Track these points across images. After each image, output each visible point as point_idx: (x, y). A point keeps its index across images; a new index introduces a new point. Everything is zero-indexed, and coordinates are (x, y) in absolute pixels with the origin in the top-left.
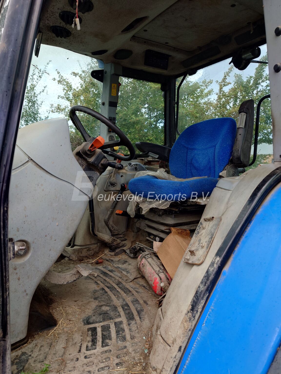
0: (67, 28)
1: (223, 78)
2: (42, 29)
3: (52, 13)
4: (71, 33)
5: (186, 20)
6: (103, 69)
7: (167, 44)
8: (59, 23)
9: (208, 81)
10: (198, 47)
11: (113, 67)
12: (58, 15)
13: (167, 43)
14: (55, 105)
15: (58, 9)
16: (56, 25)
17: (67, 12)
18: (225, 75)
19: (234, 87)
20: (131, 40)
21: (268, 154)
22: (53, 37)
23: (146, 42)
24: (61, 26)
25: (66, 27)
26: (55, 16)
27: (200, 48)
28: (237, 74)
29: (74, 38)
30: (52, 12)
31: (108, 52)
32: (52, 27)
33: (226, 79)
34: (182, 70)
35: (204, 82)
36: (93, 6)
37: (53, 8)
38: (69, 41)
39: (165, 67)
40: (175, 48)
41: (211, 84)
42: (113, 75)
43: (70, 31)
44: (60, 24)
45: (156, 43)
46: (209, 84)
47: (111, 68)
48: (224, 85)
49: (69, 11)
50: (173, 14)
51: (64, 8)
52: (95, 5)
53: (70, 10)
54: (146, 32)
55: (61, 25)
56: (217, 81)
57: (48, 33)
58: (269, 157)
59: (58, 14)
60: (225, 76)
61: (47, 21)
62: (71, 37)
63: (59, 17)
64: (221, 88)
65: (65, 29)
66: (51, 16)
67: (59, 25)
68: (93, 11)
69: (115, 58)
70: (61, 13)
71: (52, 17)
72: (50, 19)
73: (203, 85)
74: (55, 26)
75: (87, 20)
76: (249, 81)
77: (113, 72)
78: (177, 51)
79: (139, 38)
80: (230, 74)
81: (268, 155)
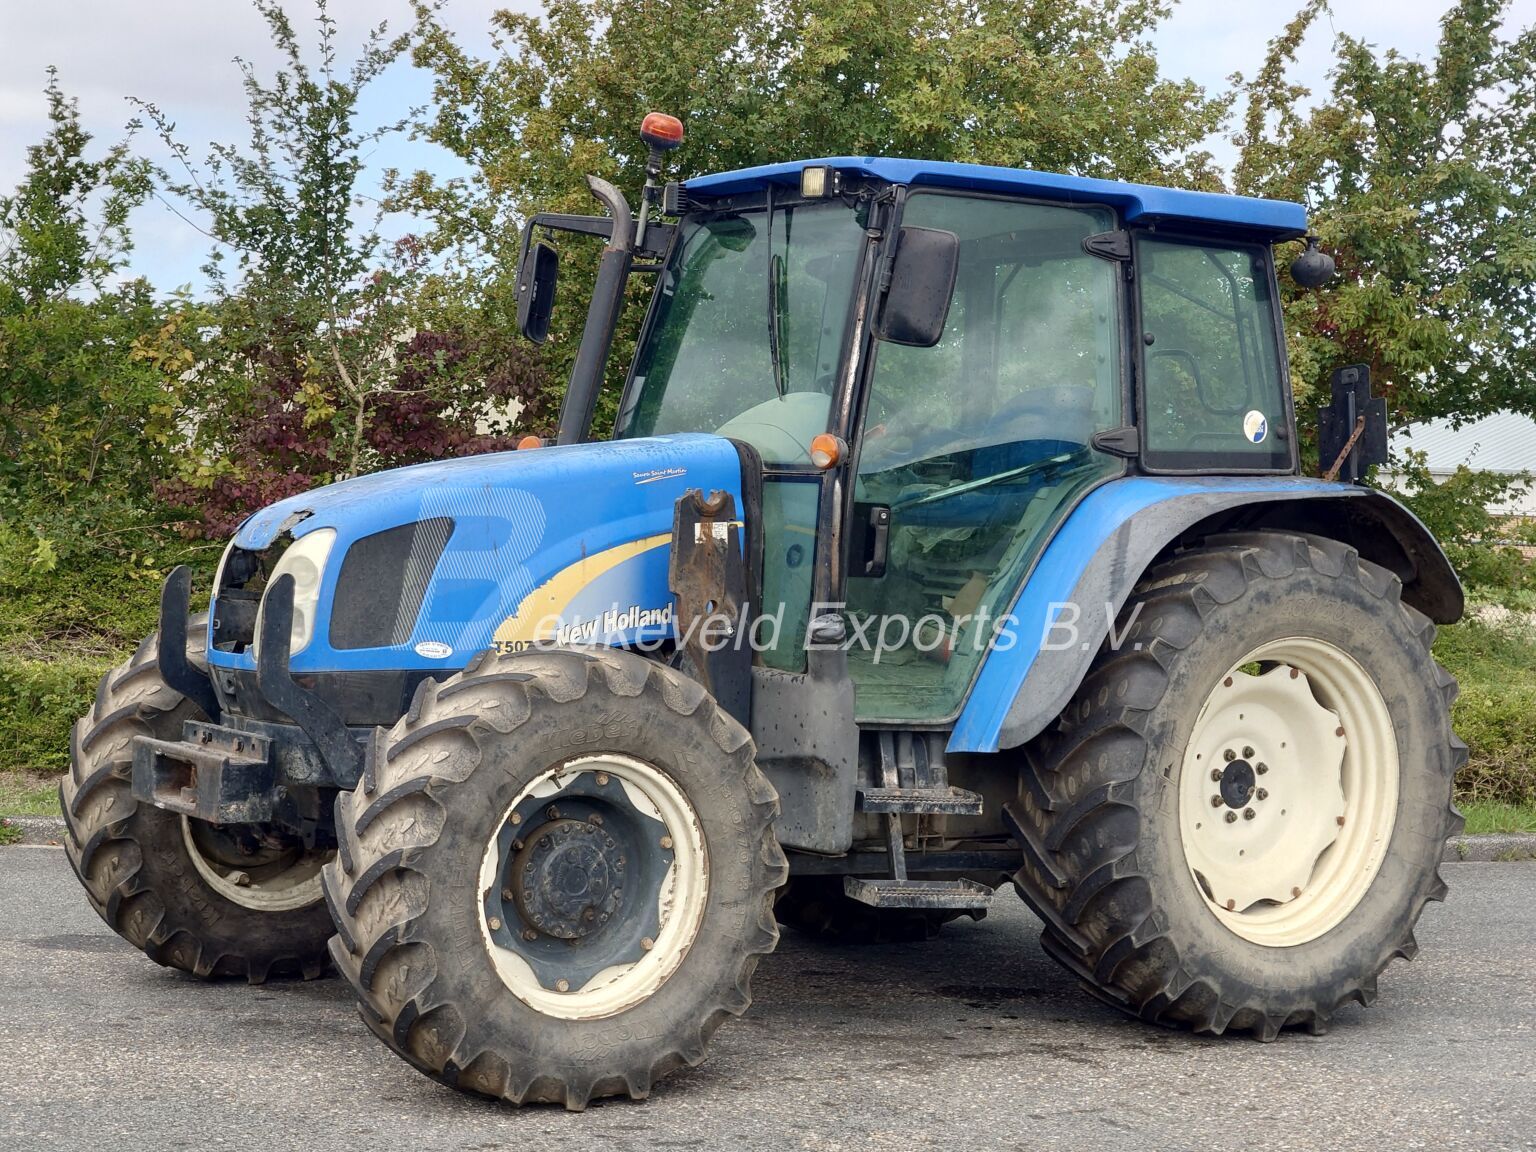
14: (407, 175)
21: (1519, 469)
33: (1282, 70)
58: (1524, 487)
64: (1256, 115)
81: (1518, 476)
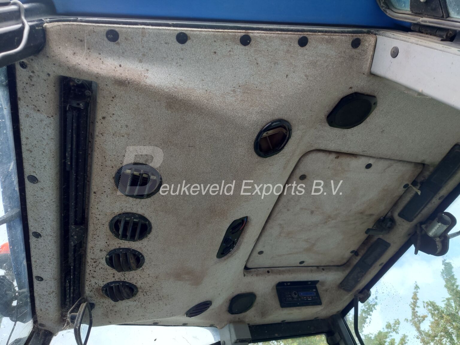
0: (126, 280)
1: (411, 312)
2: (91, 297)
3: (95, 262)
4: (135, 286)
5: (312, 212)
6: (220, 340)
7: (303, 265)
8: (112, 275)
9: (392, 322)
10: (352, 252)
11: (233, 330)
12: (104, 261)
13: (302, 262)
15: (101, 250)
16: (109, 281)
17: (115, 250)
18: (411, 307)
19: (433, 320)
20: (245, 275)
22: (113, 307)
23: (269, 270)
24: (117, 280)
25: (124, 279)
26: (100, 266)
27: (355, 253)
28: (425, 302)
29: (145, 294)
30: (95, 260)
31: (213, 304)
32: (103, 287)
33: (417, 312)
34: (347, 298)
35: (389, 326)
36: (150, 223)
37: (93, 253)
38: (139, 304)
39: (317, 301)
40: (318, 267)
41: (399, 325)
42: (236, 342)
43: (133, 285)
44: (114, 277)
45: (286, 268)
46: (397, 326)
47: (230, 334)
48: (420, 322)
49: (118, 247)
50: (288, 210)
51: (108, 245)
52: (152, 221)
53: (119, 245)
54: (263, 254)
55: (116, 278)
56: (407, 320)
57: (103, 302)
59: (104, 259)
60: (414, 309)
61: (92, 279)
62: (140, 295)
63: (107, 264)
64: (418, 329)
65: (124, 282)
66: (95, 267)
67: (113, 280)
68: (153, 231)
69: (232, 313)
70: (108, 256)
71: (98, 268)
72: (95, 274)
73: (389, 330)
74: (108, 284)
75: (151, 253)
76: (448, 305)
77: (234, 338)
78: (323, 269)
79: (256, 268)
80: (418, 304)
